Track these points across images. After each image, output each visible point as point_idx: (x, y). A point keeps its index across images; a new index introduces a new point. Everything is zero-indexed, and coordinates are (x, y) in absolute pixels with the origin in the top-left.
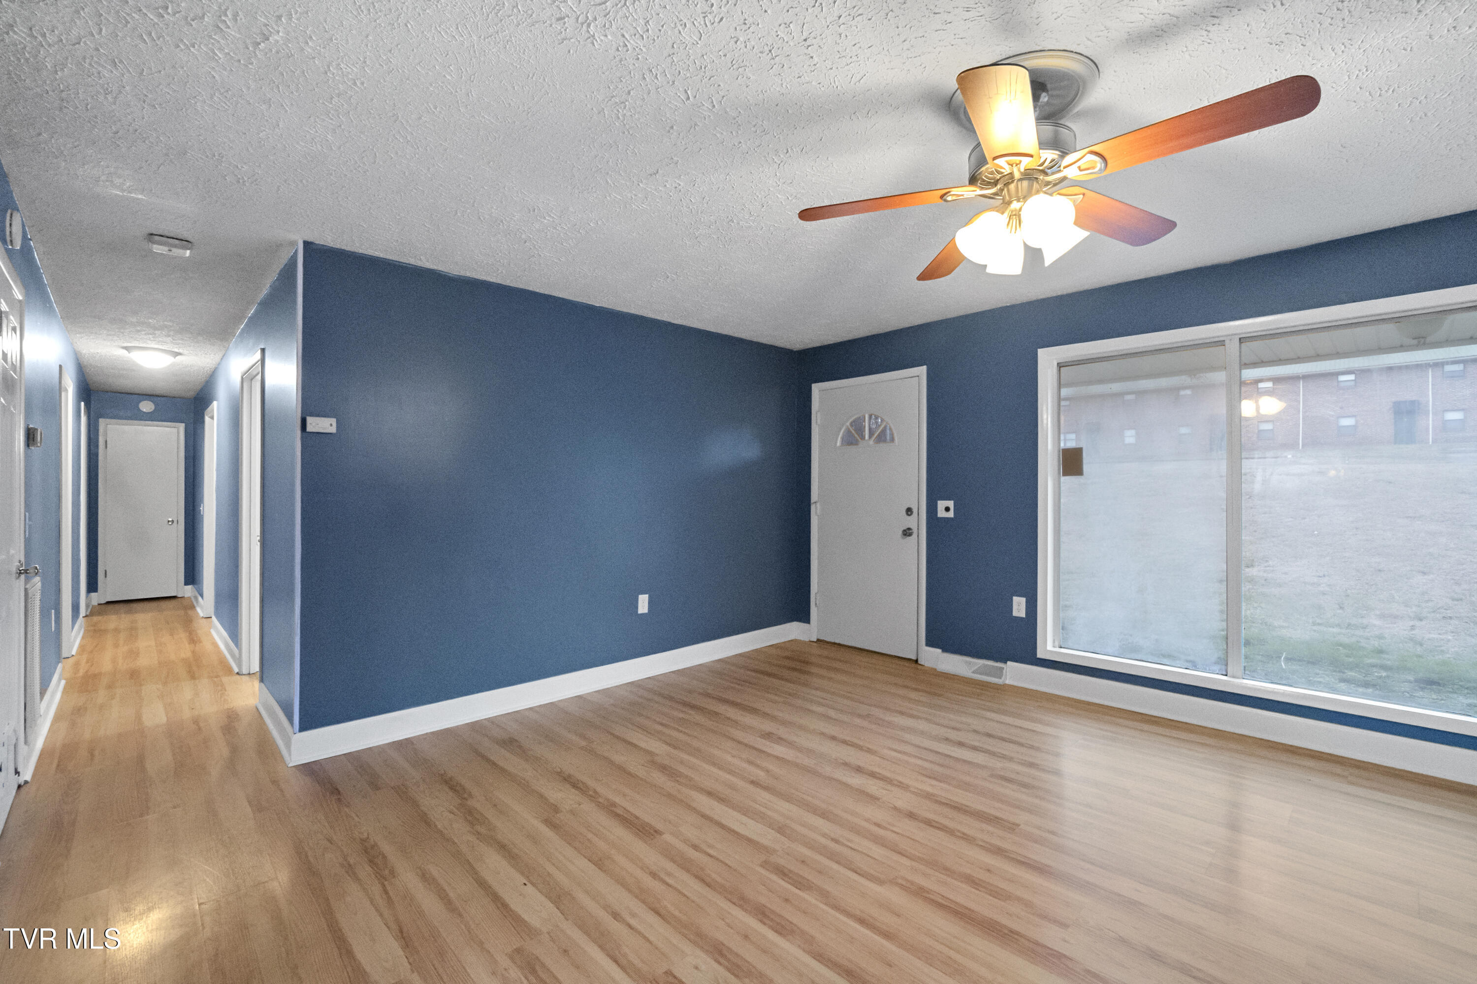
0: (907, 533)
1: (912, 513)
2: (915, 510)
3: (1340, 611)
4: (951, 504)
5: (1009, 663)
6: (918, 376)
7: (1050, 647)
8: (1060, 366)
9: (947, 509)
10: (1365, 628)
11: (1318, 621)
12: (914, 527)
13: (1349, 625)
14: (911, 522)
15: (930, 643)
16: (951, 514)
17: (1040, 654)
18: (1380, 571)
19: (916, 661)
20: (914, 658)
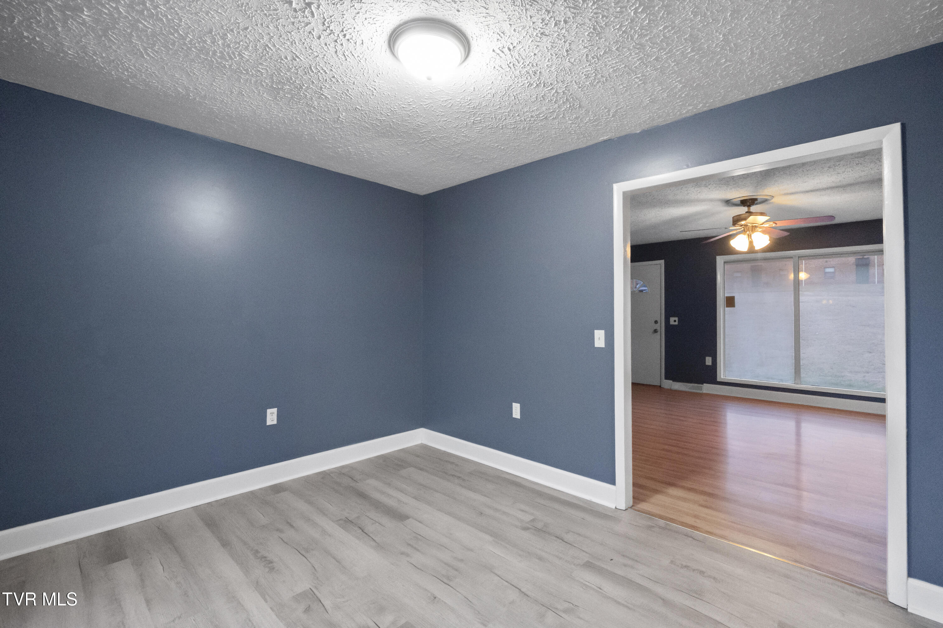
0: (655, 331)
1: (657, 322)
2: (659, 322)
3: (831, 370)
4: (676, 319)
5: (704, 384)
6: (660, 264)
7: (722, 377)
8: (725, 263)
9: (675, 321)
10: (843, 377)
11: (821, 374)
12: (659, 329)
13: (836, 376)
14: (657, 327)
15: (666, 378)
16: (676, 323)
17: (718, 380)
18: (849, 351)
19: (660, 386)
20: (659, 385)
